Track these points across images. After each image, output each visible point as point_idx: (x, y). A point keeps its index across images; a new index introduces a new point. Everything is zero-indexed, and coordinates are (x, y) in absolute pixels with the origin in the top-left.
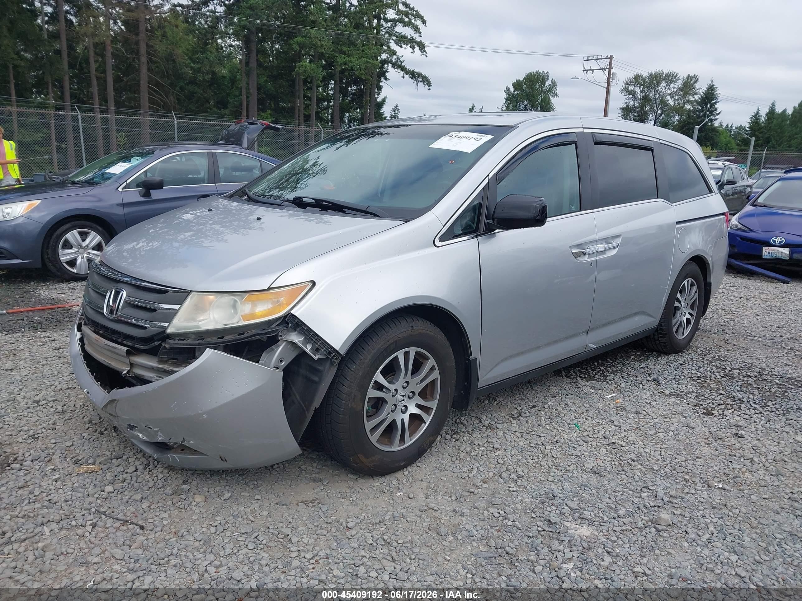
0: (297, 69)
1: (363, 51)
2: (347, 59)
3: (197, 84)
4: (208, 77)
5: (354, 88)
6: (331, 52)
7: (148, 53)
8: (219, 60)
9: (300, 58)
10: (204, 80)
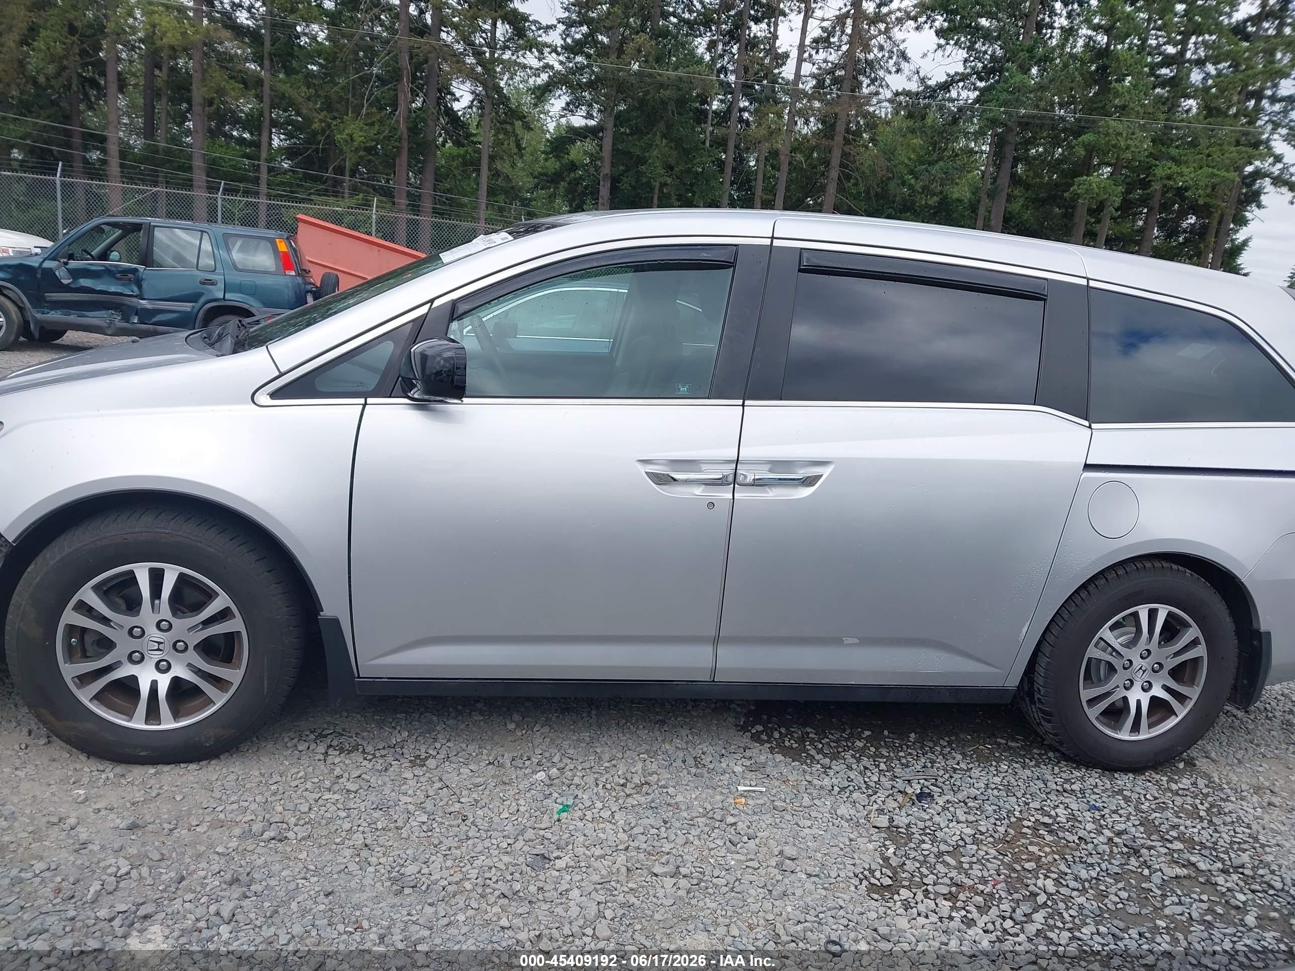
0: (1075, 187)
1: (1209, 155)
2: (1175, 169)
3: (915, 211)
4: (933, 201)
5: (1192, 220)
6: (1147, 157)
7: (842, 165)
8: (945, 173)
9: (1088, 169)
10: (927, 205)
